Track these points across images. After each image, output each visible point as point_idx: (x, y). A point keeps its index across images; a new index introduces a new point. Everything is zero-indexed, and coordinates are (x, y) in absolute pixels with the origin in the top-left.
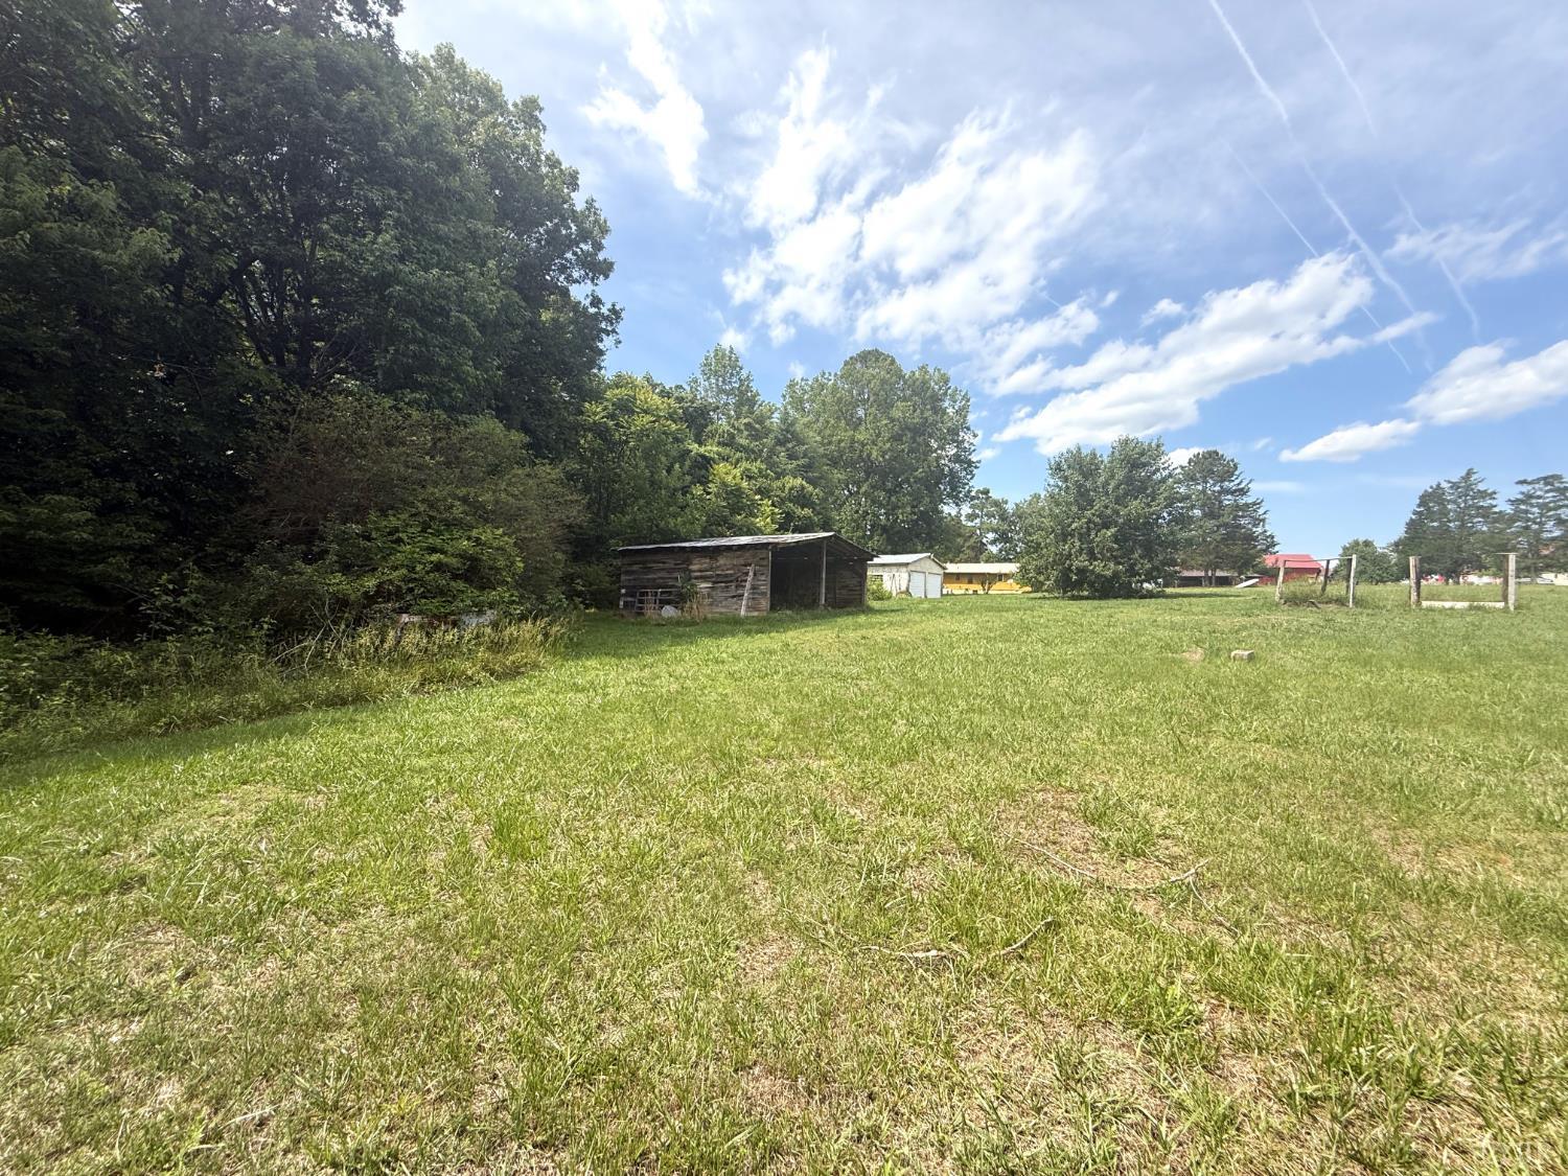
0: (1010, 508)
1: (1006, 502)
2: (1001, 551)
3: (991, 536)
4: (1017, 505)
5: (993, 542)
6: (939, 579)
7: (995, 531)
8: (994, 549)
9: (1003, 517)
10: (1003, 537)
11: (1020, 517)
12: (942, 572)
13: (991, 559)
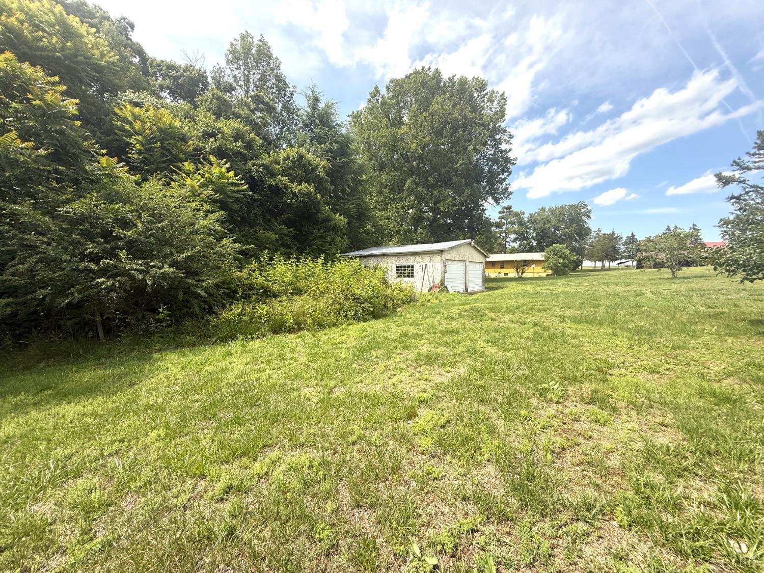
0: (526, 217)
1: (523, 213)
2: (520, 245)
3: (513, 236)
4: (531, 215)
5: (515, 241)
6: (480, 267)
7: (516, 233)
8: (516, 245)
9: (521, 223)
10: (521, 237)
11: (533, 223)
12: (482, 260)
13: (513, 251)
